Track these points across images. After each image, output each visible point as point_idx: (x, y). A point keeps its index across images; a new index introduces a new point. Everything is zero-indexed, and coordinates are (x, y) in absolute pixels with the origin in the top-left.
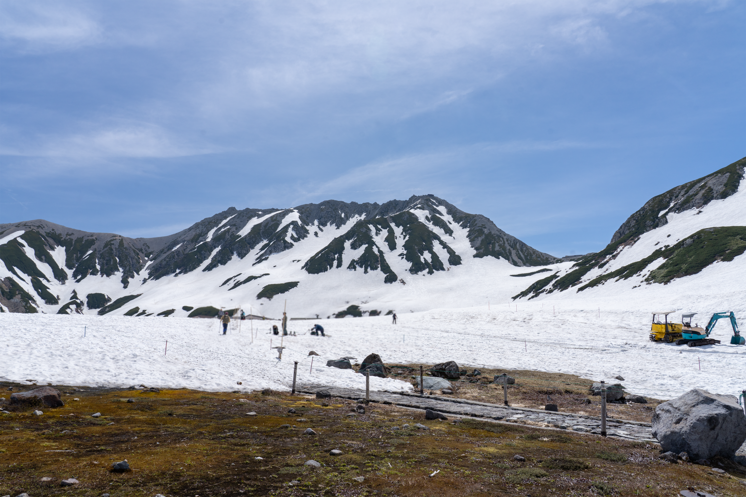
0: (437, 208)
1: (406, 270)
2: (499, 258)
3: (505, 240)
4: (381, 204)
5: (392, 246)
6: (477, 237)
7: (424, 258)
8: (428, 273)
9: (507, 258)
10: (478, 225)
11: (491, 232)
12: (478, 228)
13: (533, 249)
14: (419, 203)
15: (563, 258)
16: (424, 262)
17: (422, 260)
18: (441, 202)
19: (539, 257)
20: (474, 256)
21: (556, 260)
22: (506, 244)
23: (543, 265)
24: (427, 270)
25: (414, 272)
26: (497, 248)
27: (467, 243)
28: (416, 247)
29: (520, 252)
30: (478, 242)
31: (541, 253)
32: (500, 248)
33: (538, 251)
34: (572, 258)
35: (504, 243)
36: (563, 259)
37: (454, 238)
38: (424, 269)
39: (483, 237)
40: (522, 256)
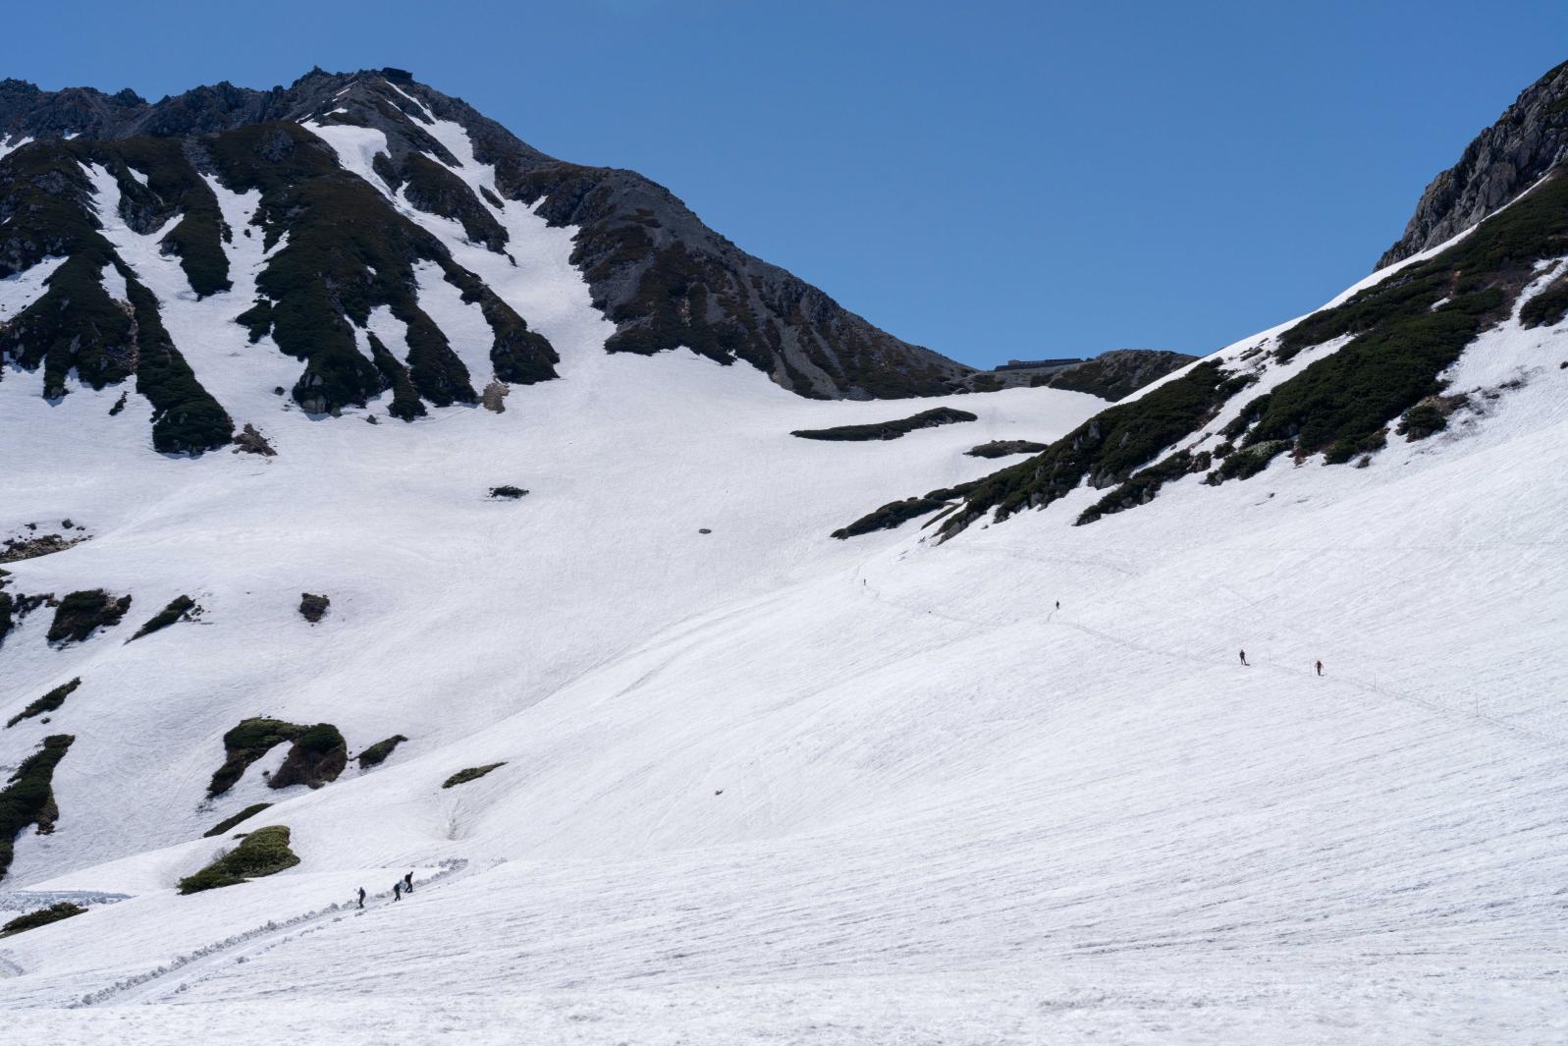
0: (429, 129)
1: (279, 391)
2: (727, 361)
3: (748, 284)
4: (153, 98)
5: (209, 277)
6: (618, 261)
7: (372, 338)
8: (396, 410)
9: (763, 364)
10: (620, 212)
11: (680, 245)
12: (621, 225)
13: (871, 328)
14: (342, 102)
15: (999, 369)
16: (370, 356)
17: (364, 347)
18: (448, 109)
19: (900, 364)
20: (612, 346)
21: (970, 376)
22: (754, 301)
23: (925, 395)
24: (388, 396)
25: (322, 402)
26: (714, 314)
27: (574, 288)
28: (330, 285)
29: (816, 335)
30: (625, 288)
31: (908, 348)
32: (727, 315)
33: (891, 337)
34: (1041, 371)
35: (744, 295)
36: (999, 376)
37: (511, 258)
38: (374, 391)
39: (650, 261)
40: (828, 352)
